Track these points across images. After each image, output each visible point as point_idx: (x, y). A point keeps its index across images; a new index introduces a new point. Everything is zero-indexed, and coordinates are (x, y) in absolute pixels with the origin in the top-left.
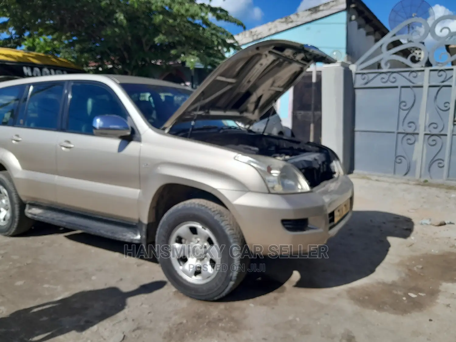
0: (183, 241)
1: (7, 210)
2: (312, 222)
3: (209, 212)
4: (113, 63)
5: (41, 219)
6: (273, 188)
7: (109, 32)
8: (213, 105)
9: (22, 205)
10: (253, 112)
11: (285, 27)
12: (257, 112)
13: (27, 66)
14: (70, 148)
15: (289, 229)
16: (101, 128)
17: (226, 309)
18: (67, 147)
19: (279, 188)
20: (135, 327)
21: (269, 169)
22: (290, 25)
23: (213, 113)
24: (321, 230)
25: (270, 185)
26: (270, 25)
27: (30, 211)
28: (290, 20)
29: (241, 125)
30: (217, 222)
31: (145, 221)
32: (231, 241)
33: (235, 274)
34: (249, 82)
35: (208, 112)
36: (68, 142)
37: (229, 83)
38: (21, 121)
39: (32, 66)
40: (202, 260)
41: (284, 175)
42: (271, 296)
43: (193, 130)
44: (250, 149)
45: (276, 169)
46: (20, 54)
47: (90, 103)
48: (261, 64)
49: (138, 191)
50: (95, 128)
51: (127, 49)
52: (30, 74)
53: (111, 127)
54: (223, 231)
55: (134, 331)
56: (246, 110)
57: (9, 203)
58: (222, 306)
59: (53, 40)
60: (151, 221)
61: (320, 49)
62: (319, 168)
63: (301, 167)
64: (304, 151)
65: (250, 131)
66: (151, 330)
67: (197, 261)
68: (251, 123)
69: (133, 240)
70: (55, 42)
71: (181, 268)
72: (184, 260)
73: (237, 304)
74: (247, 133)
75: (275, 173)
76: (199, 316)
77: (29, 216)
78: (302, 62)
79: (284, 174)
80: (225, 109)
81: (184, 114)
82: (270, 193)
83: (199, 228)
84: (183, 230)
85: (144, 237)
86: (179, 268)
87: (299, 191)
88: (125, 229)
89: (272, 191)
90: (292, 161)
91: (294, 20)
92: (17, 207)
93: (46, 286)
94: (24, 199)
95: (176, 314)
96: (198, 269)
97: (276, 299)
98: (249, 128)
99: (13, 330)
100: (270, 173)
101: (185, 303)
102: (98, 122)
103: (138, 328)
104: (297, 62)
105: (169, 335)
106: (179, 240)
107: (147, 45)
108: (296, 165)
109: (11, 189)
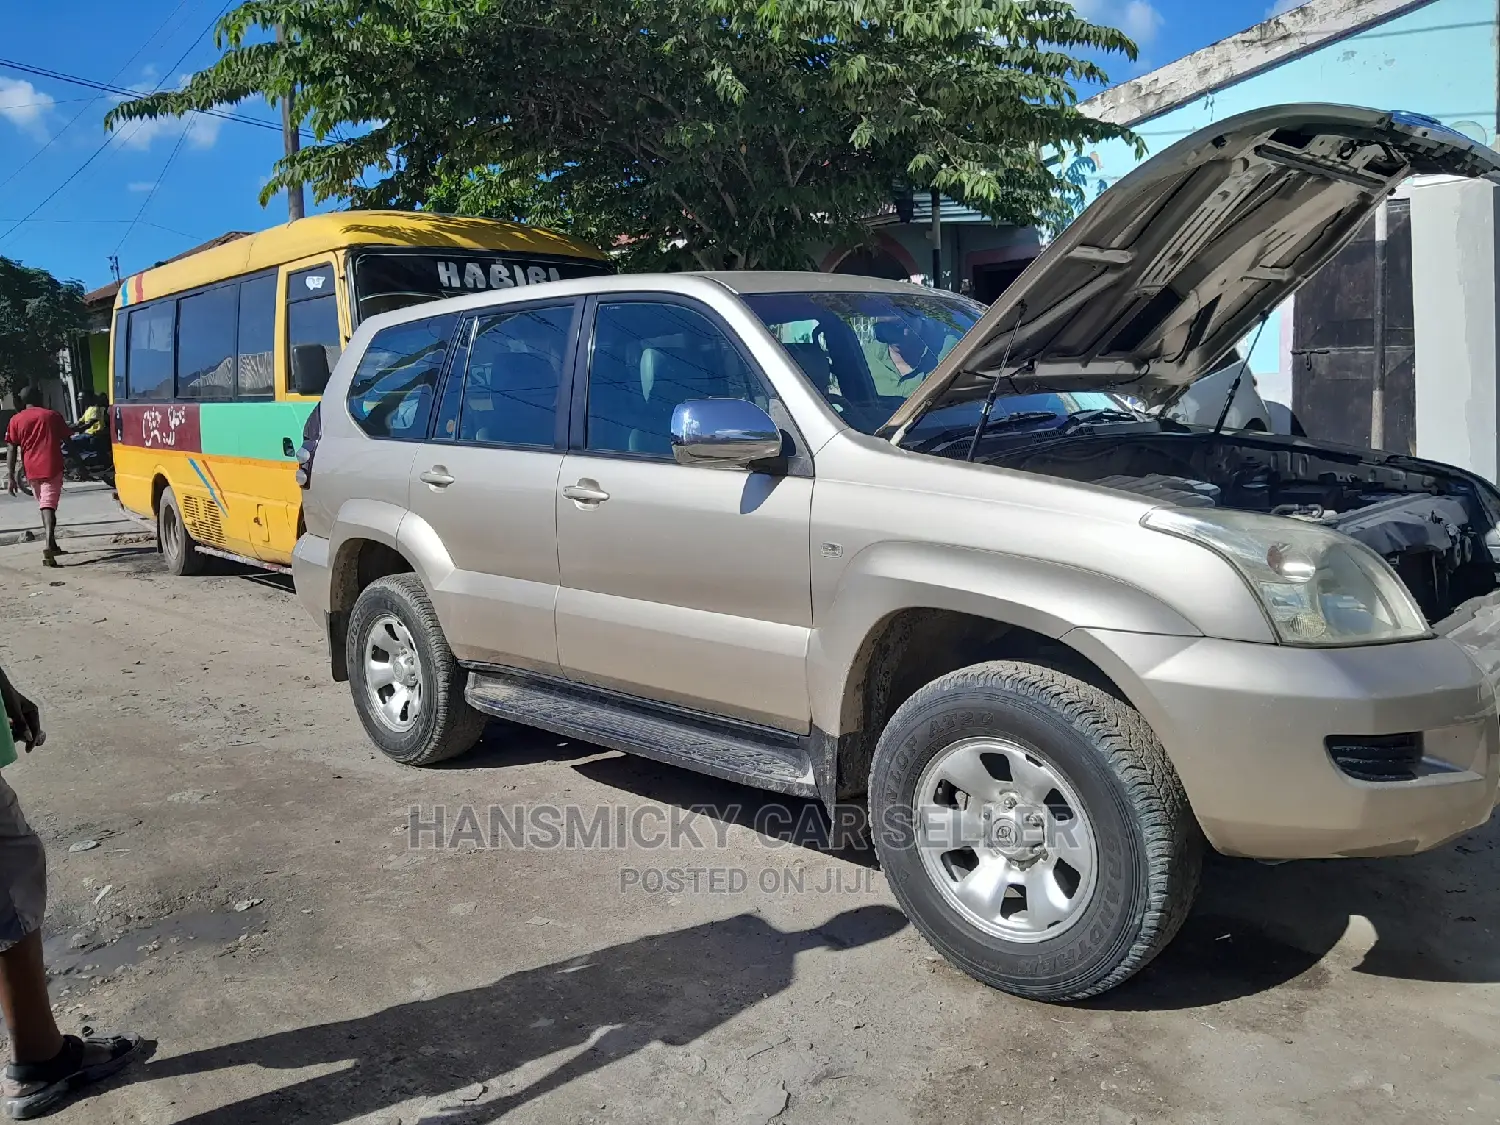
0: (959, 796)
1: (412, 687)
2: (1433, 744)
3: (1054, 703)
4: (691, 231)
5: (512, 715)
6: (1293, 623)
7: (686, 138)
8: (1049, 346)
9: (458, 674)
10: (1181, 360)
11: (1260, 57)
12: (1194, 356)
13: (446, 261)
14: (598, 501)
15: (1349, 769)
16: (695, 440)
17: (1116, 1032)
18: (586, 501)
19: (1313, 626)
20: (820, 1069)
21: (1275, 557)
22: (1280, 50)
23: (1043, 370)
24: (1470, 775)
25: (1280, 615)
26: (1206, 57)
27: (478, 691)
28: (1281, 31)
29: (1134, 405)
30: (1081, 740)
31: (834, 730)
32: (1138, 805)
33: (1151, 918)
34: (1178, 256)
35: (1031, 369)
36: (592, 484)
37: (1109, 267)
38: (451, 426)
39: (460, 258)
40: (1024, 864)
41: (1331, 577)
42: (1276, 997)
43: (985, 429)
44: (1191, 489)
45: (1303, 558)
46: (424, 226)
47: (648, 361)
48: (1225, 195)
49: (804, 633)
50: (678, 441)
51: (735, 183)
52: (456, 283)
53: (721, 433)
54: (1106, 772)
55: (816, 1082)
56: (1157, 355)
57: (418, 666)
58: (1103, 1020)
59: (506, 176)
60: (853, 728)
61: (1446, 122)
62: (1450, 550)
63: (1388, 549)
64: (1381, 490)
65: (1169, 424)
66: (870, 1083)
67: (1008, 867)
68: (1170, 395)
69: (791, 785)
70: (513, 184)
71: (955, 886)
72: (964, 859)
73: (1154, 1018)
74: (1156, 429)
75: (1298, 569)
76: (1027, 1050)
77: (478, 705)
78: (1369, 174)
79: (1328, 573)
80: (1086, 355)
81: (954, 378)
82: (1279, 642)
83: (1017, 758)
84: (959, 761)
85: (830, 777)
86: (950, 887)
87: (1385, 635)
88: (767, 753)
89: (1289, 637)
90: (1352, 527)
91: (1293, 30)
92: (441, 678)
93: (537, 920)
94: (462, 657)
95: (948, 1035)
96: (1016, 894)
97: (1296, 1008)
98: (1162, 413)
99: (457, 1053)
100: (1279, 572)
101: (974, 1001)
102: (685, 422)
103: (829, 1075)
104: (1352, 176)
105: (929, 1105)
106: (947, 794)
107: (795, 165)
108: (1369, 539)
109: (425, 622)
